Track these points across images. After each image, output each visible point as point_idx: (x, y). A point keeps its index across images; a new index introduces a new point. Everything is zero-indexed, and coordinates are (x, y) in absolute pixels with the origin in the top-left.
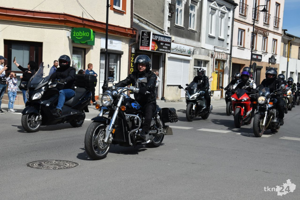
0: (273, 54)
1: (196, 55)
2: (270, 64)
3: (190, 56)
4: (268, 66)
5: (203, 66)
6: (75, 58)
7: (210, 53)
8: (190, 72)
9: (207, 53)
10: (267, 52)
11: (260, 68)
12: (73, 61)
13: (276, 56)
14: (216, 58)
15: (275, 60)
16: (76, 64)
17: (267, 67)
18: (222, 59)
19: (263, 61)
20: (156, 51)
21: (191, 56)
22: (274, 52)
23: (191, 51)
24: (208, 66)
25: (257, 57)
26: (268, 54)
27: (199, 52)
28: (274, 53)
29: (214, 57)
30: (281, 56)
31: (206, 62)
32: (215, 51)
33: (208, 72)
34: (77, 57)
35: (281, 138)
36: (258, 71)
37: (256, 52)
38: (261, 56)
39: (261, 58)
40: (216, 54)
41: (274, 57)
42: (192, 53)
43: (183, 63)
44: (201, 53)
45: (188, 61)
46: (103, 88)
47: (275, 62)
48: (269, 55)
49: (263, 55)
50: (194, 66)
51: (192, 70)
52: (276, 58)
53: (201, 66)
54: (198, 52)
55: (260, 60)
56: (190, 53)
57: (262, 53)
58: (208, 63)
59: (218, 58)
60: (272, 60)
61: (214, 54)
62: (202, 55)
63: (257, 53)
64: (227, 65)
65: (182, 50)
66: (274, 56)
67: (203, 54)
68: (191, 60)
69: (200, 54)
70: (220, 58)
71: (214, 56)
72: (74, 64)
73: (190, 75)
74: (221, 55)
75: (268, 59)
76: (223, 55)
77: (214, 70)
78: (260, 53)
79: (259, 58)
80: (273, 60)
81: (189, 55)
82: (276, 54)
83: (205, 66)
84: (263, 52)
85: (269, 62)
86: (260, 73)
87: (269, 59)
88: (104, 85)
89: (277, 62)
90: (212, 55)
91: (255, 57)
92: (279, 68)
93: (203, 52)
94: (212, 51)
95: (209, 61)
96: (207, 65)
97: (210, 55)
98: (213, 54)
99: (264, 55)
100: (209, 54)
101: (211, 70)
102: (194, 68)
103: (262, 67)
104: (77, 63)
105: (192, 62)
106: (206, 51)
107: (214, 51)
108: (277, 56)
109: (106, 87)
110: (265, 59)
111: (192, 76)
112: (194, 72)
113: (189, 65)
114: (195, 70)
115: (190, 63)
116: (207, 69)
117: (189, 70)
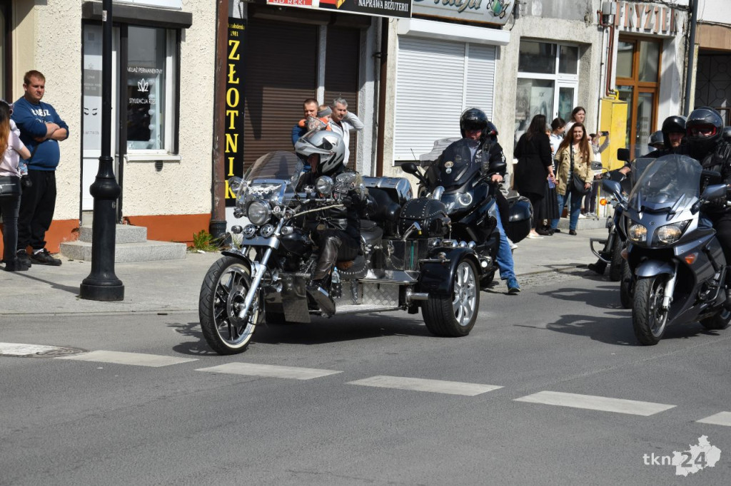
1: (527, 18)
3: (498, 27)
5: (562, 70)
7: (596, 7)
8: (501, 98)
9: (579, 6)
14: (621, 28)
18: (652, 32)
20: (341, 7)
21: (507, 26)
24: (582, 69)
27: (541, 6)
29: (613, 27)
31: (574, 52)
33: (585, 94)
40: (623, 10)
42: (510, 9)
43: (470, 56)
44: (553, 7)
45: (491, 50)
46: (94, 190)
50: (521, 69)
51: (510, 92)
54: (536, 8)
58: (583, 53)
59: (634, 30)
61: (614, 12)
62: (556, 17)
64: (674, 59)
65: (465, 0)
67: (560, 12)
68: (505, 44)
69: (547, 13)
70: (642, 31)
71: (610, 21)
73: (500, 112)
74: (644, 17)
76: (654, 16)
77: (613, 86)
81: (497, 20)
83: (567, 68)
88: (99, 178)
90: (604, 18)
93: (562, 4)
95: (589, 45)
96: (579, 62)
97: (595, 18)
98: (608, 12)
100: (589, 11)
101: (597, 89)
102: (520, 80)
105: (511, 55)
109: (108, 187)
111: (512, 116)
112: (518, 98)
113: (498, 68)
114: (525, 91)
115: (499, 58)
116: (578, 83)
117: (496, 88)
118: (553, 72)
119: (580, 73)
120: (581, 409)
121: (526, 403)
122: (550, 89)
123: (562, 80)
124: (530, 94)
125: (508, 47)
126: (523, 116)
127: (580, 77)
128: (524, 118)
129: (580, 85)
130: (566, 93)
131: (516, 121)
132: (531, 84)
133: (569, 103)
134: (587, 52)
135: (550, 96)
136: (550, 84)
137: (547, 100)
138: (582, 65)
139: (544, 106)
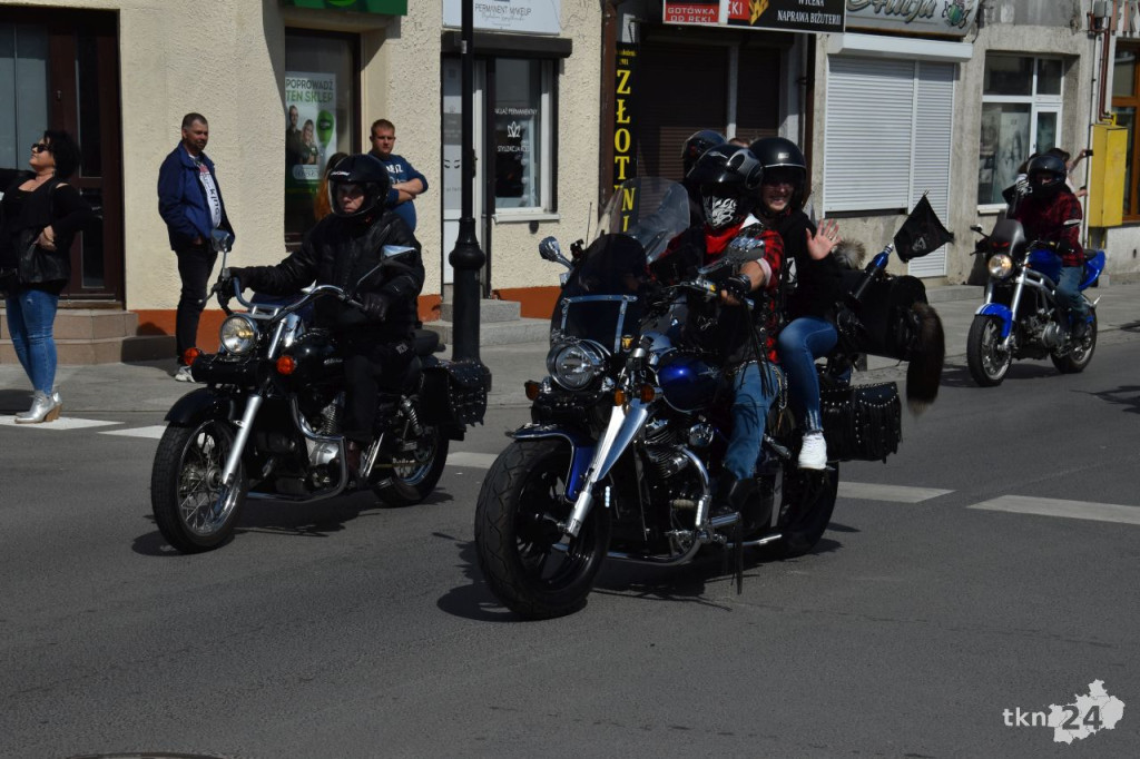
1: (994, 26)
3: (957, 39)
5: (1039, 92)
6: (299, 89)
7: (1085, 8)
8: (962, 129)
9: (1063, 8)
12: (293, 107)
14: (1119, 33)
16: (309, 122)
20: (756, 23)
21: (969, 37)
24: (1067, 88)
27: (1012, 11)
29: (1109, 33)
31: (1053, 69)
33: (1071, 121)
34: (315, 85)
40: (1122, 10)
42: (971, 17)
43: (921, 78)
44: (1030, 13)
45: (948, 69)
46: (454, 259)
50: (987, 91)
51: (972, 120)
54: (1006, 13)
58: (1068, 68)
59: (1136, 34)
61: (1109, 13)
62: (1032, 23)
65: (913, 8)
67: (1038, 17)
68: (966, 60)
69: (1020, 19)
71: (1105, 25)
72: (300, 126)
73: (960, 146)
77: (1108, 108)
81: (954, 31)
83: (1048, 87)
88: (460, 244)
90: (1096, 22)
93: (1039, 6)
95: (1076, 57)
96: (1063, 79)
97: (1085, 22)
98: (1101, 14)
100: (1076, 14)
101: (1087, 113)
102: (986, 106)
104: (314, 116)
105: (974, 74)
109: (470, 254)
111: (975, 151)
112: (983, 128)
113: (956, 91)
114: (993, 119)
115: (958, 78)
116: (1061, 106)
117: (956, 116)
118: (1029, 93)
119: (1065, 93)
120: (1053, 518)
121: (983, 511)
122: (1026, 115)
123: (1040, 102)
124: (999, 122)
125: (969, 63)
126: (991, 150)
127: (1065, 98)
128: (991, 153)
129: (1064, 109)
130: (1047, 120)
131: (981, 157)
132: (1000, 109)
133: (1050, 131)
134: (1074, 66)
135: (1025, 124)
136: (1026, 108)
137: (1022, 132)
138: (1067, 83)
139: (1018, 137)
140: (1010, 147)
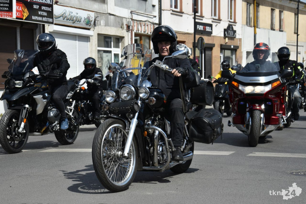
0: (230, 22)
1: (99, 26)
2: (227, 39)
3: (89, 29)
4: (224, 44)
5: (114, 47)
7: (125, 23)
9: (119, 22)
10: (219, 20)
11: (210, 48)
13: (235, 25)
14: (135, 31)
15: (235, 32)
17: (221, 45)
18: (146, 33)
19: (214, 34)
20: (25, 20)
21: (92, 29)
22: (231, 19)
23: (91, 19)
25: (205, 29)
26: (221, 22)
27: (104, 21)
28: (233, 21)
29: (132, 30)
30: (242, 25)
31: (119, 39)
32: (132, 19)
35: (251, 155)
36: (208, 53)
37: (202, 20)
38: (210, 26)
39: (212, 29)
40: (135, 24)
41: (232, 28)
42: (92, 23)
43: (78, 41)
44: (109, 23)
45: (86, 38)
47: (234, 35)
48: (224, 25)
49: (214, 25)
50: (99, 46)
51: (95, 55)
52: (235, 28)
53: (111, 47)
54: (102, 22)
55: (209, 34)
56: (88, 22)
57: (212, 22)
58: (121, 40)
59: (140, 32)
60: (230, 31)
61: (132, 25)
62: (110, 26)
63: (204, 21)
65: (75, 19)
66: (232, 25)
67: (112, 24)
68: (92, 36)
69: (107, 24)
70: (142, 32)
71: (131, 28)
74: (143, 27)
75: (223, 31)
76: (146, 27)
78: (209, 22)
79: (208, 29)
80: (231, 33)
81: (88, 27)
82: (235, 22)
83: (117, 46)
84: (214, 19)
85: (225, 37)
86: (211, 55)
87: (225, 30)
89: (238, 36)
90: (128, 27)
91: (200, 28)
92: (241, 46)
93: (112, 21)
94: (128, 20)
95: (123, 37)
96: (120, 44)
97: (125, 27)
98: (129, 25)
99: (216, 24)
100: (123, 24)
102: (99, 51)
103: (213, 45)
105: (94, 40)
106: (117, 19)
107: (130, 20)
108: (237, 25)
110: (218, 31)
112: (98, 57)
113: (89, 45)
114: (101, 55)
115: (90, 42)
116: (120, 52)
117: (90, 53)
119: (121, 48)
122: (110, 54)
123: (114, 50)
124: (103, 56)
125: (93, 37)
126: (101, 64)
128: (101, 65)
130: (116, 55)
132: (103, 52)
133: (118, 59)
134: (123, 40)
135: (110, 56)
136: (110, 52)
137: (110, 59)
138: (122, 45)
139: (108, 60)
140: (106, 64)
